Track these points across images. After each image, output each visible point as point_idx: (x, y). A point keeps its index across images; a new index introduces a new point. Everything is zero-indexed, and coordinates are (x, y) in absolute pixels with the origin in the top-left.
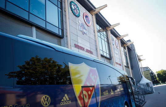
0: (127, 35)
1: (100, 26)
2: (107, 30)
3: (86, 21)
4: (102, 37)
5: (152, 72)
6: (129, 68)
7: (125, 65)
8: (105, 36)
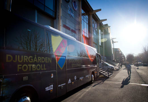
0: (106, 20)
1: (84, 11)
2: (89, 14)
3: (73, 6)
4: (85, 20)
5: (122, 53)
6: (103, 47)
7: (100, 45)
8: (87, 19)
